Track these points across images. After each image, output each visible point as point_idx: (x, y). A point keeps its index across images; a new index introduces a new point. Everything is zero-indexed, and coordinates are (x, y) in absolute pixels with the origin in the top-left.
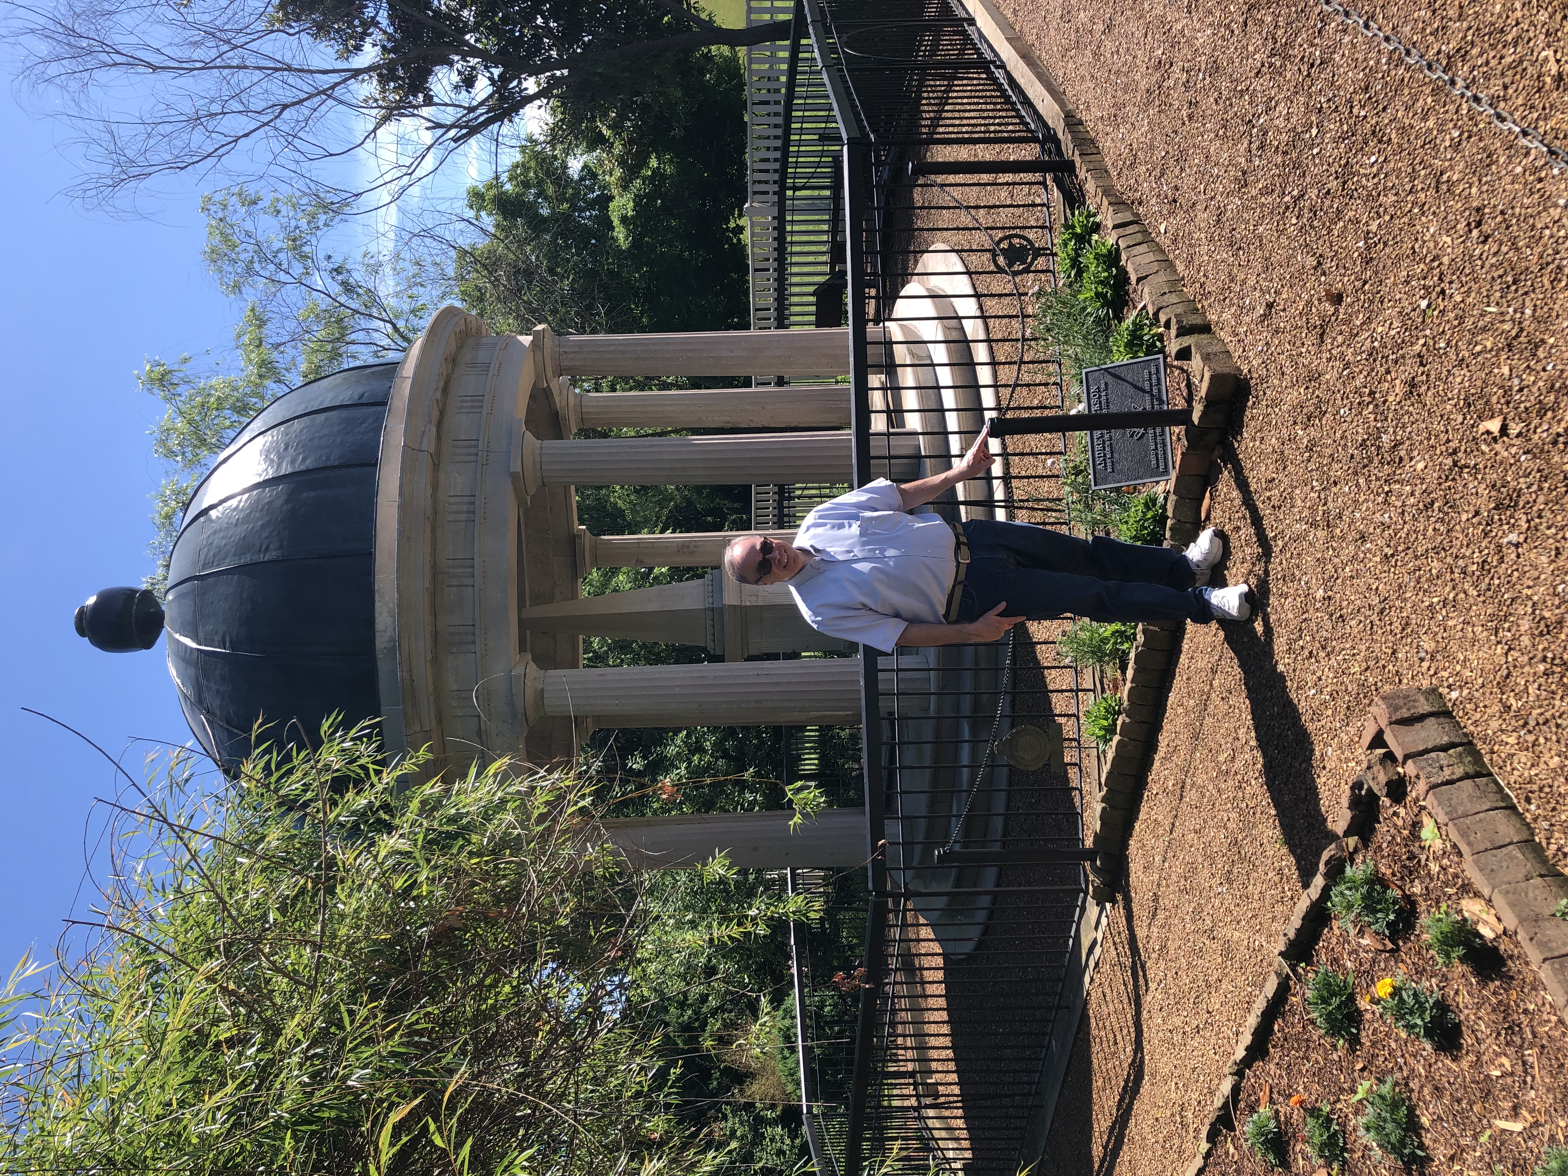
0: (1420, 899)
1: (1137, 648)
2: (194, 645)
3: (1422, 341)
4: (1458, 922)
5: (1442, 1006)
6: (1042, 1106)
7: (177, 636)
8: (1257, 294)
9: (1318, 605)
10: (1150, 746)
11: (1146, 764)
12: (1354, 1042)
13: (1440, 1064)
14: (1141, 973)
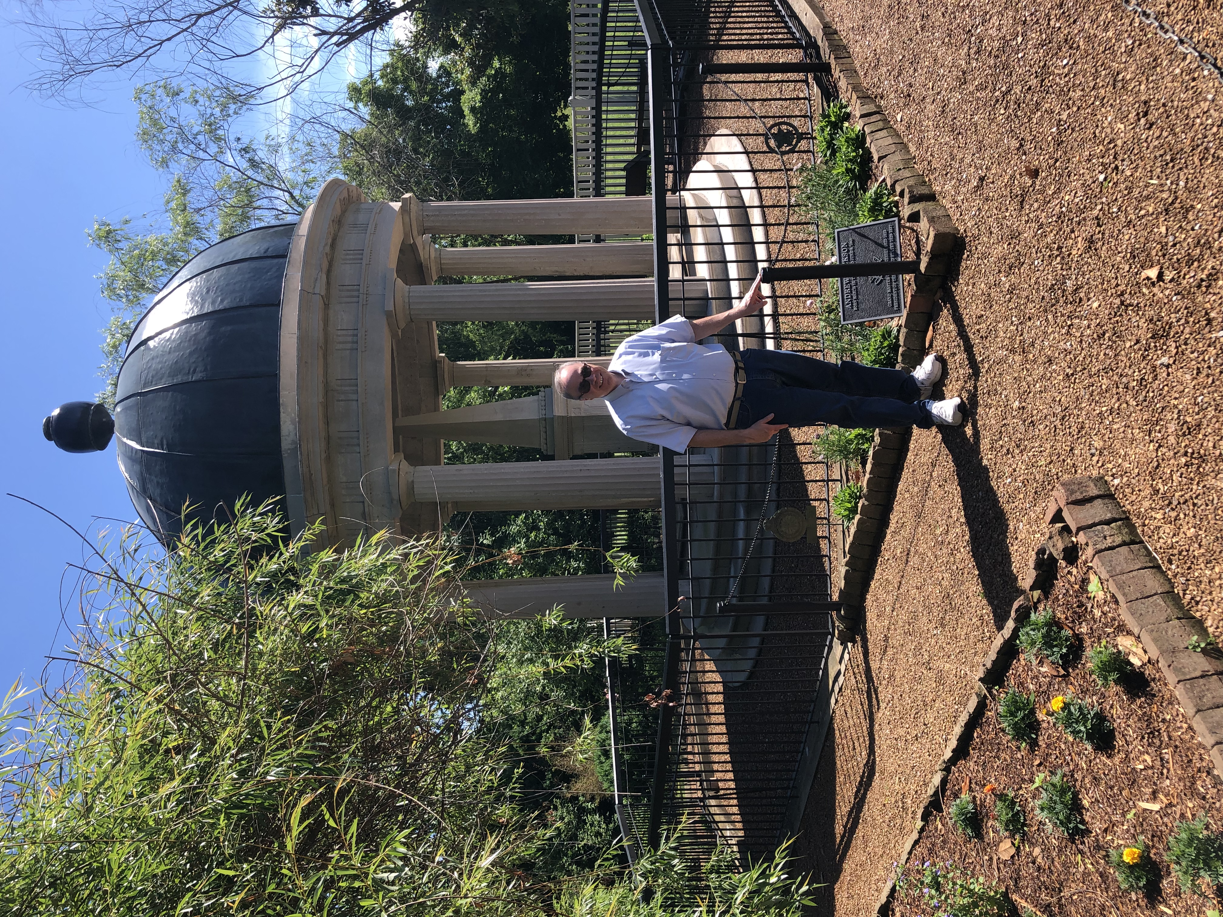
0: (1086, 637)
1: (874, 447)
2: (138, 447)
3: (1099, 207)
4: (1114, 654)
5: (1101, 717)
6: (797, 797)
7: (125, 440)
8: (972, 170)
9: (1015, 413)
10: (885, 523)
11: (880, 536)
12: (1034, 745)
13: (1098, 760)
14: (874, 696)
